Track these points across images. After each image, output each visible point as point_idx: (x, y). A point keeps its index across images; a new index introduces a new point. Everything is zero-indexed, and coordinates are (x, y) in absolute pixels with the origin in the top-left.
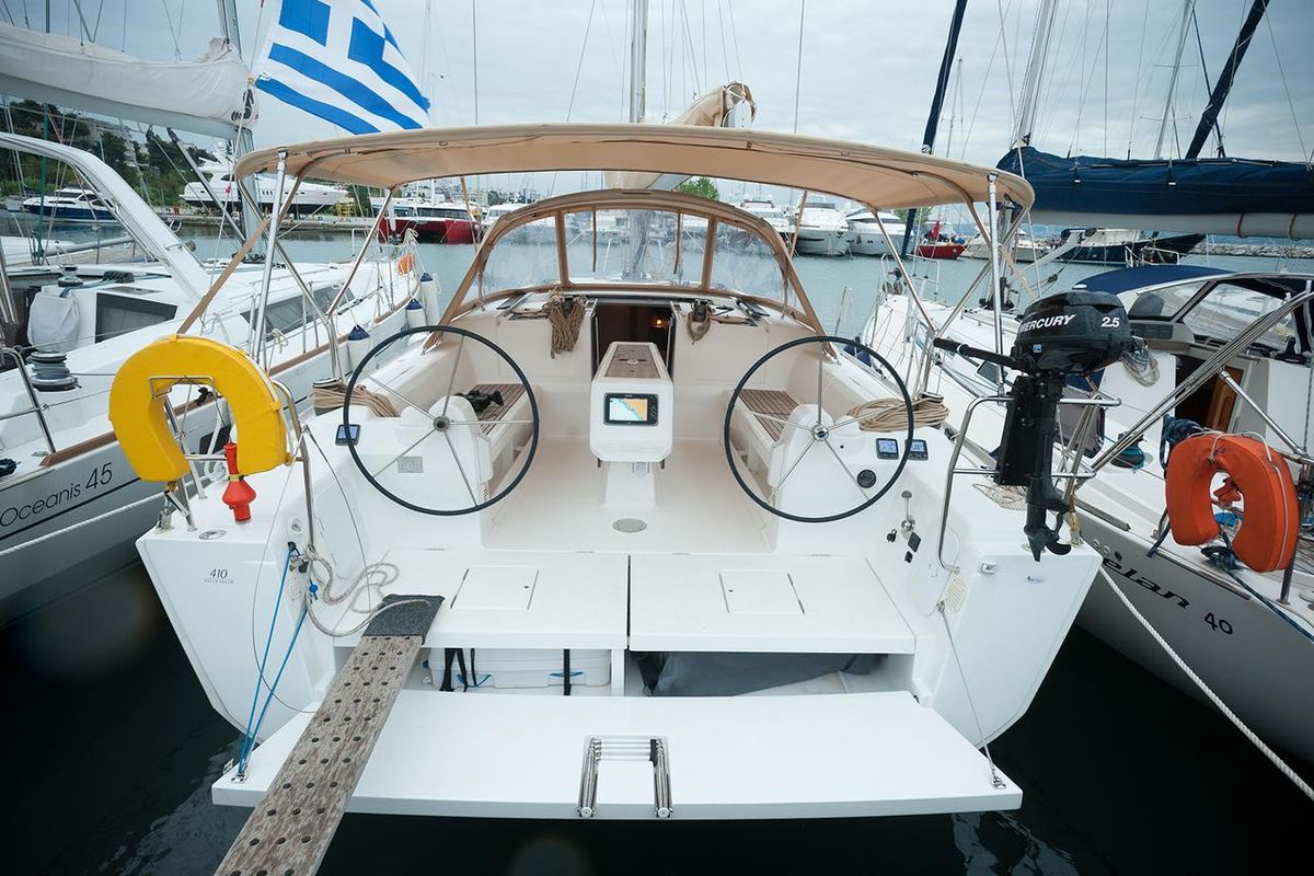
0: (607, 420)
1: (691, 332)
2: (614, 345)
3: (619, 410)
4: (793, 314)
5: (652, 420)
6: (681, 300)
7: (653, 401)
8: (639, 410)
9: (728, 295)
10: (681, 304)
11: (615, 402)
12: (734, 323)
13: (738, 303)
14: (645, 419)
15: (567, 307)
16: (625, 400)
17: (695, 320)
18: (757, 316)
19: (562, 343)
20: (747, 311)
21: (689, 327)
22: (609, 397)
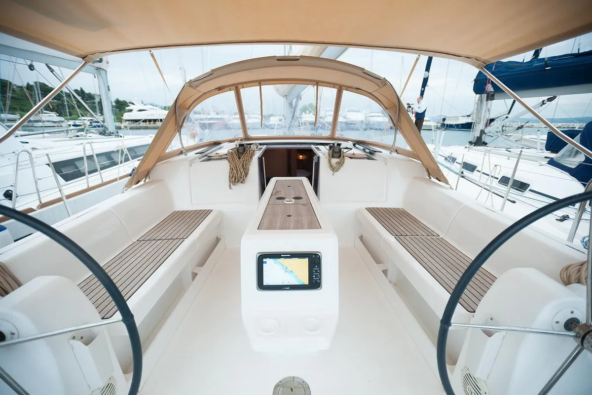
0: (261, 286)
1: (331, 166)
2: (273, 180)
3: (274, 272)
4: (396, 151)
5: (314, 283)
6: (317, 144)
7: (314, 261)
8: (300, 271)
9: (347, 140)
10: (319, 146)
11: (269, 263)
12: (360, 158)
13: (354, 145)
14: (306, 282)
15: (241, 151)
16: (281, 260)
17: (333, 157)
18: (372, 153)
19: (237, 177)
20: (364, 150)
21: (330, 162)
22: (261, 259)
